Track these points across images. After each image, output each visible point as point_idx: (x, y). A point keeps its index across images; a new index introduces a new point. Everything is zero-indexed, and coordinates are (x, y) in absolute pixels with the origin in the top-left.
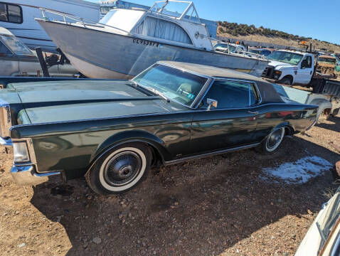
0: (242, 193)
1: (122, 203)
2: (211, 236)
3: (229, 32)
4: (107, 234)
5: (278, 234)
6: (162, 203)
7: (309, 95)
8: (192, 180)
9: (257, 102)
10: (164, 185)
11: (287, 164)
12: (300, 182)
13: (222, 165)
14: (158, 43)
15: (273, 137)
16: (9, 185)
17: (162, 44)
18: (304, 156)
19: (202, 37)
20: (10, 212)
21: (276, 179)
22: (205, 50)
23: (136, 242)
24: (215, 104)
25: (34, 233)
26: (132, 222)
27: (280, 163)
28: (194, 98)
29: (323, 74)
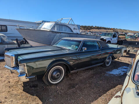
0: (100, 80)
1: (57, 87)
2: (92, 94)
3: (84, 29)
4: (54, 98)
5: (116, 91)
6: (72, 86)
7: (118, 46)
8: (81, 78)
9: (100, 48)
10: (71, 80)
11: (115, 70)
12: (121, 75)
13: (91, 72)
14: (61, 33)
15: (108, 61)
16: (13, 86)
17: (62, 33)
18: (120, 67)
19: (76, 29)
20: (16, 95)
21: (112, 75)
22: (78, 34)
23: (66, 99)
24: (86, 49)
25: (27, 100)
26: (62, 93)
27: (112, 69)
28: (78, 48)
29: (121, 39)
